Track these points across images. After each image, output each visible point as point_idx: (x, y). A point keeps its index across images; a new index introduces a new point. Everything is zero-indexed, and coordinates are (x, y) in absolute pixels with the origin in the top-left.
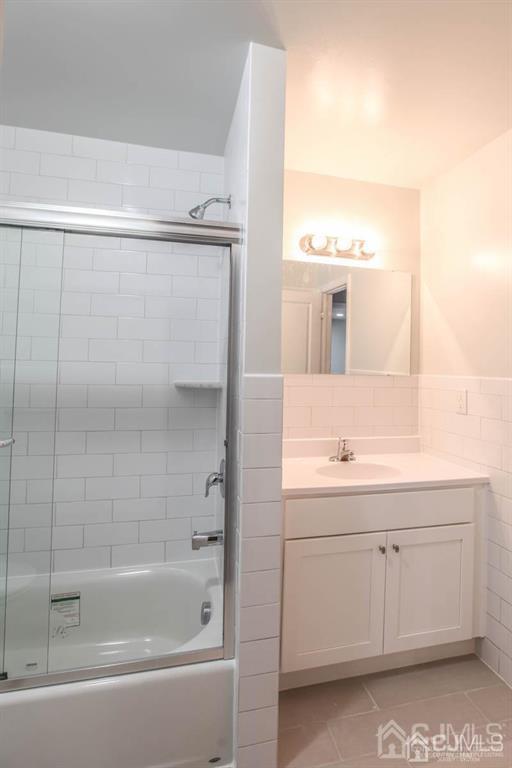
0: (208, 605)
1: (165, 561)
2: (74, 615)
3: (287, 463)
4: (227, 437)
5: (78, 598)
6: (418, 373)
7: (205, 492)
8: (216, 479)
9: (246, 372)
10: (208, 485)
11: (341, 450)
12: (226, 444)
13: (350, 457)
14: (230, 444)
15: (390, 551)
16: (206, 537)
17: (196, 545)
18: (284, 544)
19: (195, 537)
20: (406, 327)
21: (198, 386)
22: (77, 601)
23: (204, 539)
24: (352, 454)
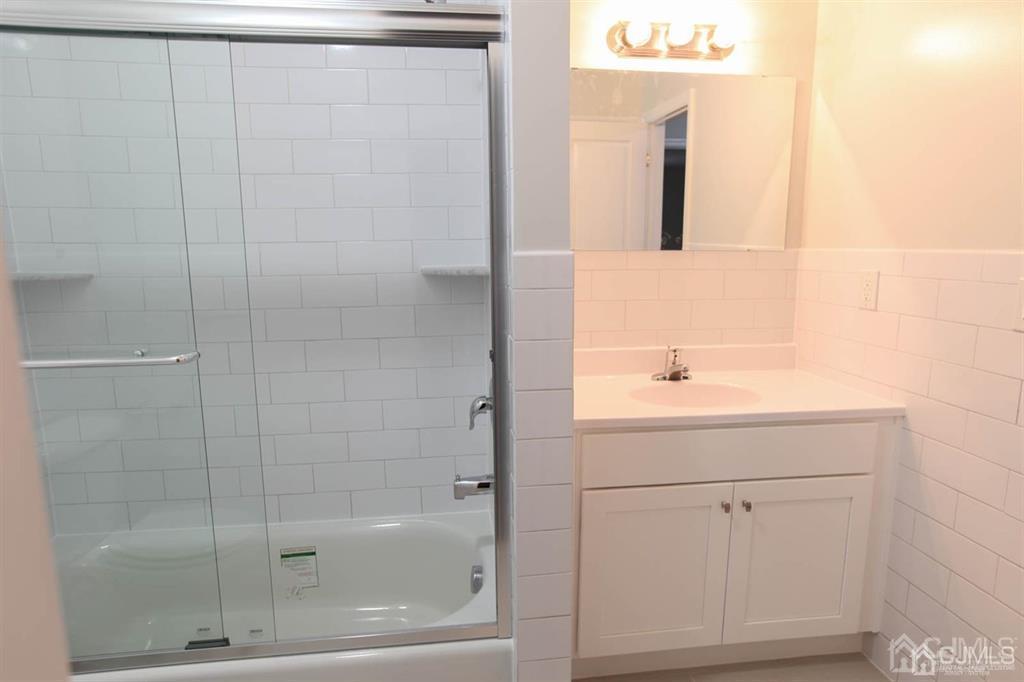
0: (479, 570)
1: (422, 512)
2: (310, 574)
3: (579, 383)
4: (494, 347)
5: (314, 554)
6: (800, 246)
7: (469, 424)
8: (483, 406)
9: (515, 250)
10: (473, 413)
11: (670, 365)
12: (493, 356)
13: (683, 374)
14: (498, 356)
15: (737, 509)
16: (476, 483)
17: (460, 493)
18: (581, 494)
19: (458, 483)
20: (783, 172)
21: (455, 273)
22: (313, 557)
23: (471, 486)
24: (686, 370)
